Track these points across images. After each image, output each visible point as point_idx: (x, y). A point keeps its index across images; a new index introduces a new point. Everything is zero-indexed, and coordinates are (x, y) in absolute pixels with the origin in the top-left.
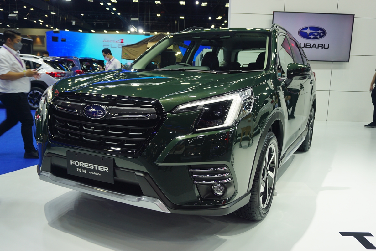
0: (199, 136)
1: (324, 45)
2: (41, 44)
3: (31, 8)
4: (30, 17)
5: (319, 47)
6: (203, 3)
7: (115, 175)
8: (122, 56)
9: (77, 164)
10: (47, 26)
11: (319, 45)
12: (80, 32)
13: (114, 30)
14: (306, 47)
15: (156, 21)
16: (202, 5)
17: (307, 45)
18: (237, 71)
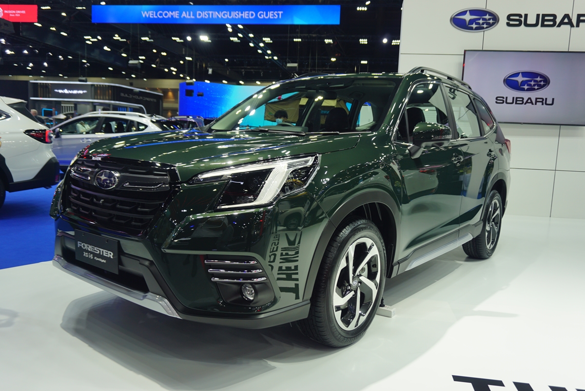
0: (220, 215)
1: (546, 99)
2: (173, 100)
3: (163, 52)
4: (160, 64)
5: (538, 103)
6: (393, 41)
7: (120, 262)
8: (265, 117)
9: (84, 246)
10: (181, 76)
11: (538, 100)
12: (224, 83)
13: (269, 81)
14: (516, 103)
15: (327, 67)
16: (393, 44)
17: (518, 99)
18: (332, 132)
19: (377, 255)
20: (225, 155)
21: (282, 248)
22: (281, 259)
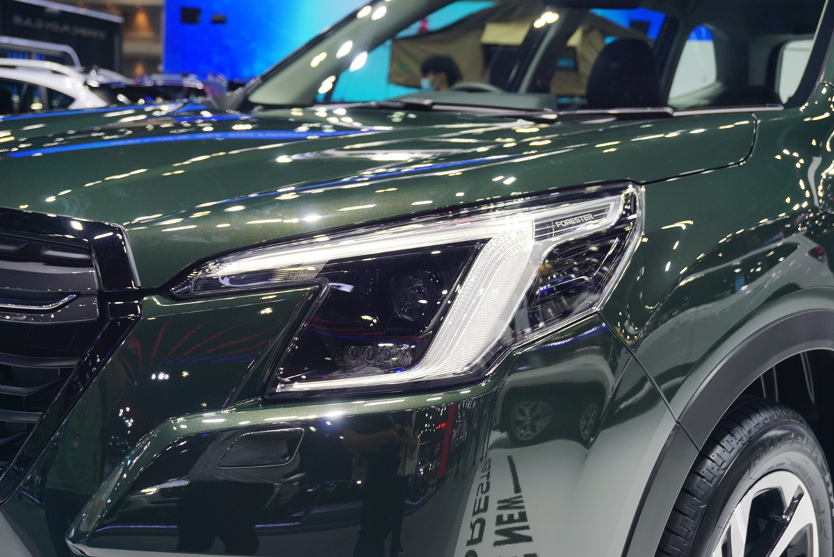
2: (149, 34)
8: (390, 76)
18: (649, 110)
19: (810, 526)
20: (287, 194)
21: (499, 502)
22: (498, 532)
